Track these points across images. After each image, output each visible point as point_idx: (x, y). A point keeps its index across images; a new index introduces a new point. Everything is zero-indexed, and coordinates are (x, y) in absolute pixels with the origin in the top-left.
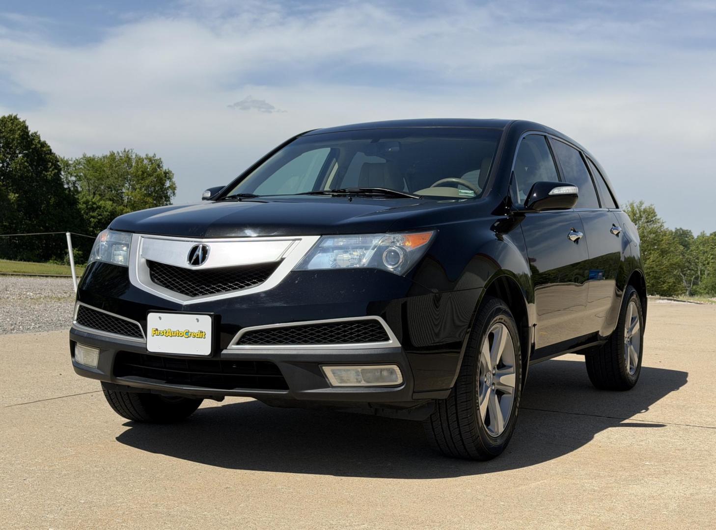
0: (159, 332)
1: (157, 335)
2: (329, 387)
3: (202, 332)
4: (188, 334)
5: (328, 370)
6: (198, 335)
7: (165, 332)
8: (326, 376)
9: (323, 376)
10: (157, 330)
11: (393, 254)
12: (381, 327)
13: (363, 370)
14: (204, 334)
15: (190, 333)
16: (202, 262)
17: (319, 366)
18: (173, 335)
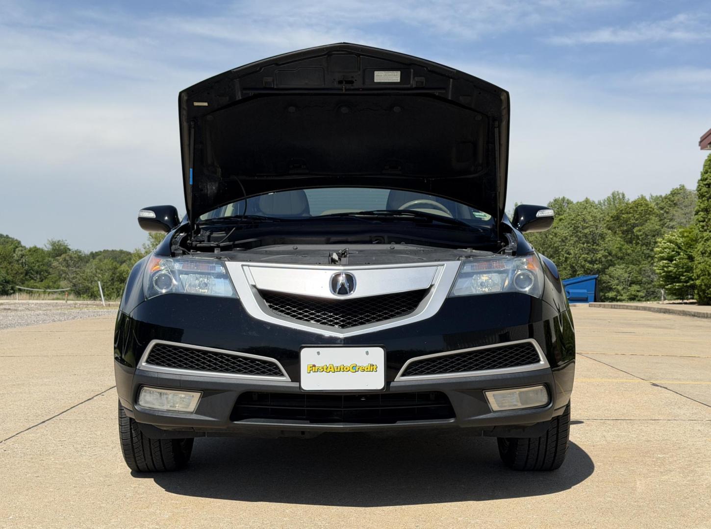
0: (316, 368)
1: (315, 372)
2: (490, 412)
3: (373, 366)
4: (355, 369)
5: (490, 395)
6: (367, 368)
7: (325, 367)
8: (489, 402)
9: (485, 401)
10: (314, 366)
11: (522, 277)
12: (534, 350)
13: (521, 393)
14: (375, 367)
15: (357, 368)
16: (350, 291)
17: (484, 391)
18: (336, 370)
